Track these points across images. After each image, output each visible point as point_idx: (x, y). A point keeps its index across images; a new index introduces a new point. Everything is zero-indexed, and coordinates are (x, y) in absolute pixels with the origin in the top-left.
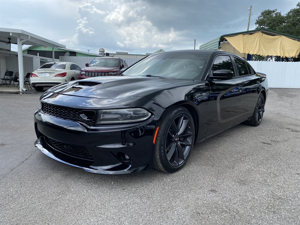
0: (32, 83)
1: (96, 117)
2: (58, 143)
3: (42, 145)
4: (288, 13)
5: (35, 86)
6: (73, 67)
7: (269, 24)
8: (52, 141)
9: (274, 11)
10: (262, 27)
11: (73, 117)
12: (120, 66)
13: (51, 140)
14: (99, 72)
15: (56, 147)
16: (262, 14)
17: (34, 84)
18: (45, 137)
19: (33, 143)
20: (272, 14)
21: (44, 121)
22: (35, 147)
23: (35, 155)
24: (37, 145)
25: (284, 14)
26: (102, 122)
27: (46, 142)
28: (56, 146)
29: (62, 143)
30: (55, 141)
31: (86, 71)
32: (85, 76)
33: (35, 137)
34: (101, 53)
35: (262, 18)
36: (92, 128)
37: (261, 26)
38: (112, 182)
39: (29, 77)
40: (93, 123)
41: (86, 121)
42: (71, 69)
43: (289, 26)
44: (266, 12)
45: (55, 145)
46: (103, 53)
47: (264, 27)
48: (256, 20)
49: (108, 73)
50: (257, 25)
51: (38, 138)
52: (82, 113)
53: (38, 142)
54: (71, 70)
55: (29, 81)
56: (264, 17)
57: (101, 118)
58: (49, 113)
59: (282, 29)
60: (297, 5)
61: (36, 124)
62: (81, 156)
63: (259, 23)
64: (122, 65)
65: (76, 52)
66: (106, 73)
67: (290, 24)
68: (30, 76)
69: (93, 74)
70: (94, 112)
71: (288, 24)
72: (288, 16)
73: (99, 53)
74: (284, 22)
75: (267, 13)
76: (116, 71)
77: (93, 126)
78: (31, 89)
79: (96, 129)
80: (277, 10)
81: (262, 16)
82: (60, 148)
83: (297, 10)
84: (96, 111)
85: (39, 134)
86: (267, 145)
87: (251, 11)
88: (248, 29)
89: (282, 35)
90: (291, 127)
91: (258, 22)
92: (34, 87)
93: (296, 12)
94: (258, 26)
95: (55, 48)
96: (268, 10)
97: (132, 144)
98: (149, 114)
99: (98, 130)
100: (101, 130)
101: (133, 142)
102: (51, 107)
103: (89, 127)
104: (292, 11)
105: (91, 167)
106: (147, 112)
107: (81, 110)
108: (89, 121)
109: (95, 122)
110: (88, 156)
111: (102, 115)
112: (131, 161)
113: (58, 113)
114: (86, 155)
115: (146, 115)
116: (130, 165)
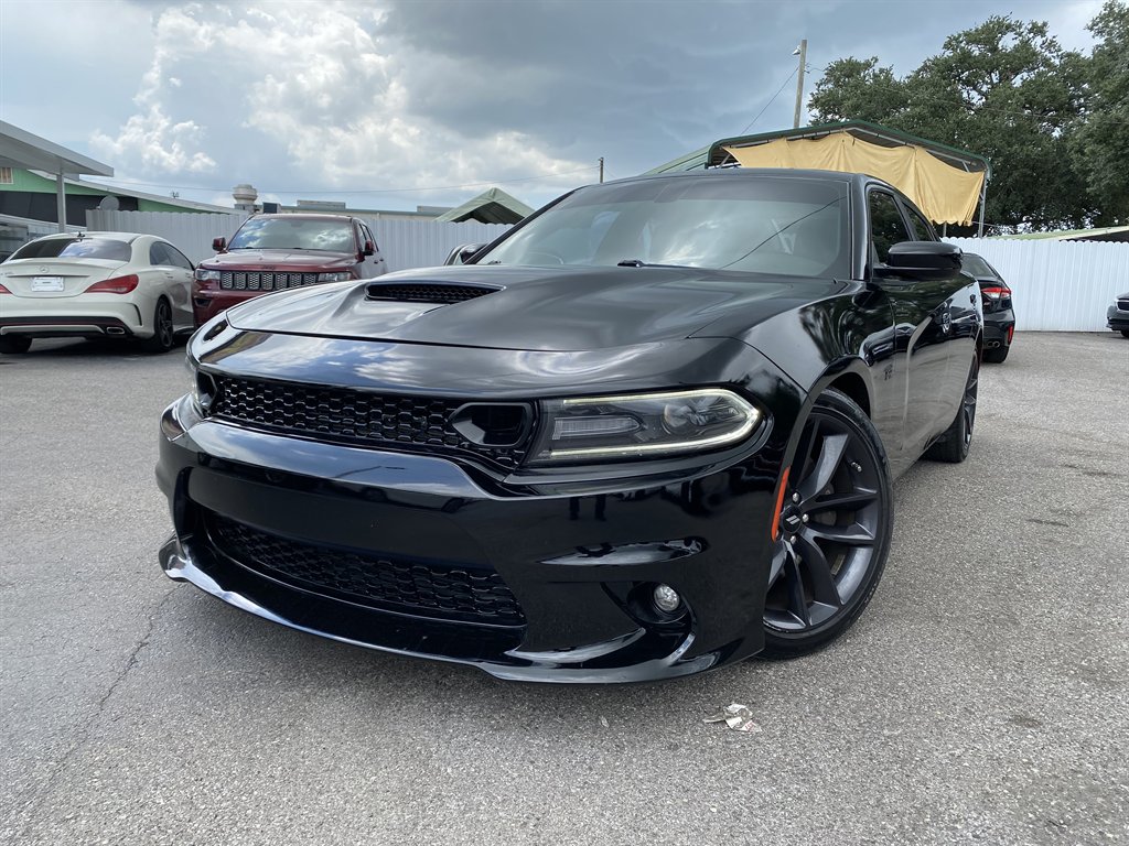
1: (536, 433)
4: (913, 74)
6: (159, 254)
7: (856, 108)
9: (868, 65)
10: (832, 120)
11: (414, 435)
12: (360, 250)
14: (280, 273)
15: (295, 576)
16: (831, 72)
20: (862, 74)
25: (901, 75)
26: (556, 454)
31: (223, 270)
32: (222, 288)
34: (243, 202)
35: (830, 86)
36: (512, 480)
37: (829, 117)
38: (597, 719)
40: (517, 457)
41: (482, 452)
42: (154, 262)
43: (921, 117)
44: (840, 66)
46: (249, 202)
47: (837, 117)
48: (812, 94)
49: (317, 274)
50: (816, 112)
52: (462, 417)
54: (152, 264)
56: (837, 84)
57: (556, 437)
59: (898, 126)
60: (946, 46)
62: (441, 608)
63: (823, 105)
64: (367, 245)
65: (136, 199)
66: (306, 277)
67: (926, 111)
69: (254, 279)
70: (522, 408)
71: (917, 110)
72: (916, 83)
73: (235, 202)
74: (905, 106)
75: (846, 72)
76: (348, 267)
77: (516, 473)
79: (529, 485)
80: (876, 60)
81: (829, 81)
83: (946, 61)
84: (533, 407)
86: (1050, 526)
87: (803, 57)
88: (797, 122)
89: (918, 144)
90: (1074, 460)
91: (816, 103)
93: (941, 67)
94: (818, 114)
95: (66, 174)
96: (849, 61)
97: (693, 548)
98: (753, 414)
99: (539, 488)
100: (556, 487)
101: (698, 539)
102: (244, 389)
103: (499, 478)
104: (928, 67)
105: (514, 653)
106: (746, 407)
107: (457, 402)
108: (493, 450)
109: (527, 454)
110: (478, 606)
111: (559, 423)
112: (694, 620)
113: (281, 416)
114: (467, 606)
115: (741, 415)
116: (690, 639)
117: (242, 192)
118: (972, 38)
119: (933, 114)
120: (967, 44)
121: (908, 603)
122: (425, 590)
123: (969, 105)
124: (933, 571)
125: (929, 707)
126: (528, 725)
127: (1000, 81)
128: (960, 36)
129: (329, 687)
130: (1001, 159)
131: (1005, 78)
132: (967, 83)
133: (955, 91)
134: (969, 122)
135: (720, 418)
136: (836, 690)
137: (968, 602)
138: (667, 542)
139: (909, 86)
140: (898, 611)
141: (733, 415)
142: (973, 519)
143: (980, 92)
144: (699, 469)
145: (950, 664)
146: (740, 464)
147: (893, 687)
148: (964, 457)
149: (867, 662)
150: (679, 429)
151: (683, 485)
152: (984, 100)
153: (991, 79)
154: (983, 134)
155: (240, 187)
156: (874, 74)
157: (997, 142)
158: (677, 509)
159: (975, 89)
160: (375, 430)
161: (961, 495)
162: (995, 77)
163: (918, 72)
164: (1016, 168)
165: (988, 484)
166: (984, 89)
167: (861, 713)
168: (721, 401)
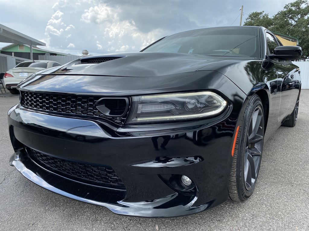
0: (7, 85)
1: (130, 110)
2: (53, 158)
3: (23, 162)
4: (275, 16)
5: (10, 88)
8: (41, 155)
9: (261, 13)
11: (82, 112)
13: (39, 155)
15: (49, 166)
16: (250, 16)
17: (9, 86)
18: (28, 149)
19: (8, 159)
20: (259, 16)
21: (26, 123)
22: (11, 166)
23: (11, 179)
24: (14, 163)
25: (271, 17)
26: (139, 120)
27: (29, 157)
28: (49, 163)
29: (59, 159)
30: (45, 156)
33: (11, 150)
35: (250, 20)
36: (120, 130)
38: (155, 226)
39: (2, 79)
40: (122, 120)
41: (109, 119)
43: (277, 28)
44: (253, 14)
45: (46, 162)
46: (86, 54)
48: (244, 22)
51: (15, 151)
52: (101, 103)
53: (16, 157)
55: (2, 83)
56: (252, 19)
57: (139, 112)
58: (35, 108)
60: (285, 8)
61: (11, 128)
62: (97, 181)
65: (56, 54)
67: (278, 26)
68: (4, 76)
71: (276, 26)
72: (276, 18)
74: (272, 24)
75: (255, 15)
77: (123, 127)
78: (6, 92)
79: (128, 132)
80: (264, 12)
81: (249, 18)
82: (57, 168)
83: (285, 12)
84: (129, 99)
85: (16, 145)
87: (242, 10)
91: (246, 25)
92: (8, 89)
93: (283, 14)
95: (33, 45)
96: (256, 13)
97: (198, 161)
98: (224, 103)
99: (133, 134)
100: (140, 133)
101: (200, 157)
102: (38, 97)
103: (115, 129)
104: (279, 14)
105: (121, 202)
106: (221, 100)
107: (98, 97)
108: (113, 117)
109: (127, 119)
110: (111, 181)
111: (140, 106)
112: (198, 190)
113: (52, 107)
114: (106, 180)
115: (219, 104)
116: (196, 199)
117: (84, 52)
118: (292, 5)
119: (281, 27)
120: (291, 6)
121: (280, 177)
122: (90, 174)
123: (291, 25)
124: (288, 165)
125: (293, 225)
126: (126, 228)
127: (301, 17)
128: (289, 4)
129: (56, 206)
130: (301, 40)
131: (302, 16)
132: (291, 18)
133: (287, 20)
134: (291, 29)
135: (210, 105)
136: (253, 215)
137: (303, 177)
138: (187, 158)
139: (273, 19)
140: (276, 181)
141: (215, 103)
142: (300, 146)
143: (295, 21)
144: (201, 126)
145: (299, 204)
146: (216, 125)
147: (276, 215)
148: (295, 125)
149: (265, 202)
150: (192, 109)
151: (194, 132)
152: (296, 23)
153: (298, 17)
154: (296, 33)
155: (84, 51)
156: (263, 16)
157: (300, 35)
158: (191, 143)
159: (293, 20)
160: (79, 111)
161: (295, 138)
162: (299, 16)
163: (276, 15)
164: (305, 42)
165: (304, 134)
166: (296, 20)
167: (264, 227)
168: (210, 97)
